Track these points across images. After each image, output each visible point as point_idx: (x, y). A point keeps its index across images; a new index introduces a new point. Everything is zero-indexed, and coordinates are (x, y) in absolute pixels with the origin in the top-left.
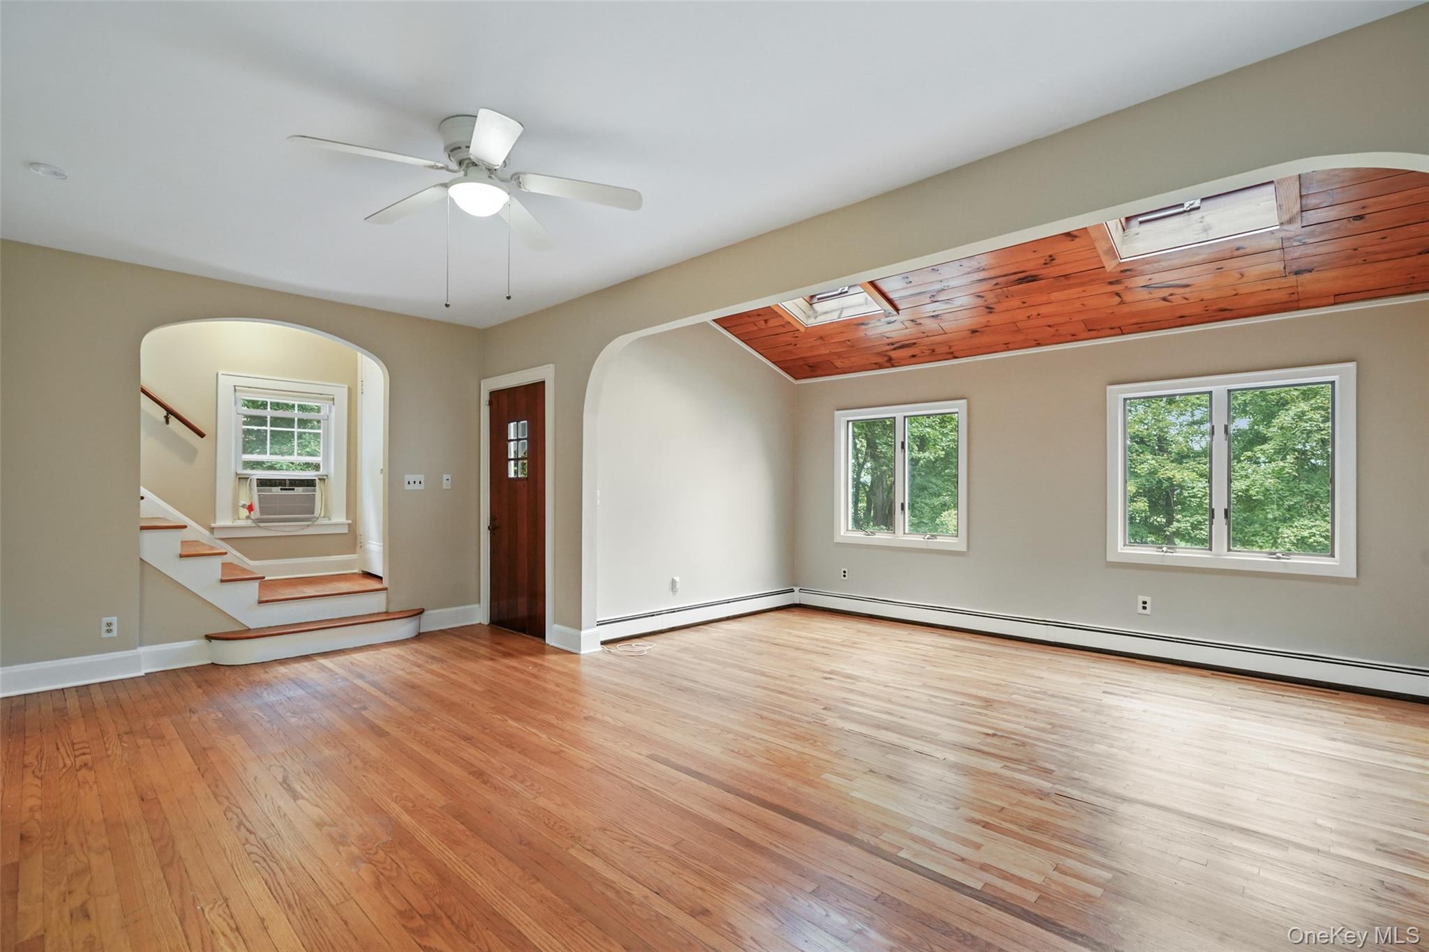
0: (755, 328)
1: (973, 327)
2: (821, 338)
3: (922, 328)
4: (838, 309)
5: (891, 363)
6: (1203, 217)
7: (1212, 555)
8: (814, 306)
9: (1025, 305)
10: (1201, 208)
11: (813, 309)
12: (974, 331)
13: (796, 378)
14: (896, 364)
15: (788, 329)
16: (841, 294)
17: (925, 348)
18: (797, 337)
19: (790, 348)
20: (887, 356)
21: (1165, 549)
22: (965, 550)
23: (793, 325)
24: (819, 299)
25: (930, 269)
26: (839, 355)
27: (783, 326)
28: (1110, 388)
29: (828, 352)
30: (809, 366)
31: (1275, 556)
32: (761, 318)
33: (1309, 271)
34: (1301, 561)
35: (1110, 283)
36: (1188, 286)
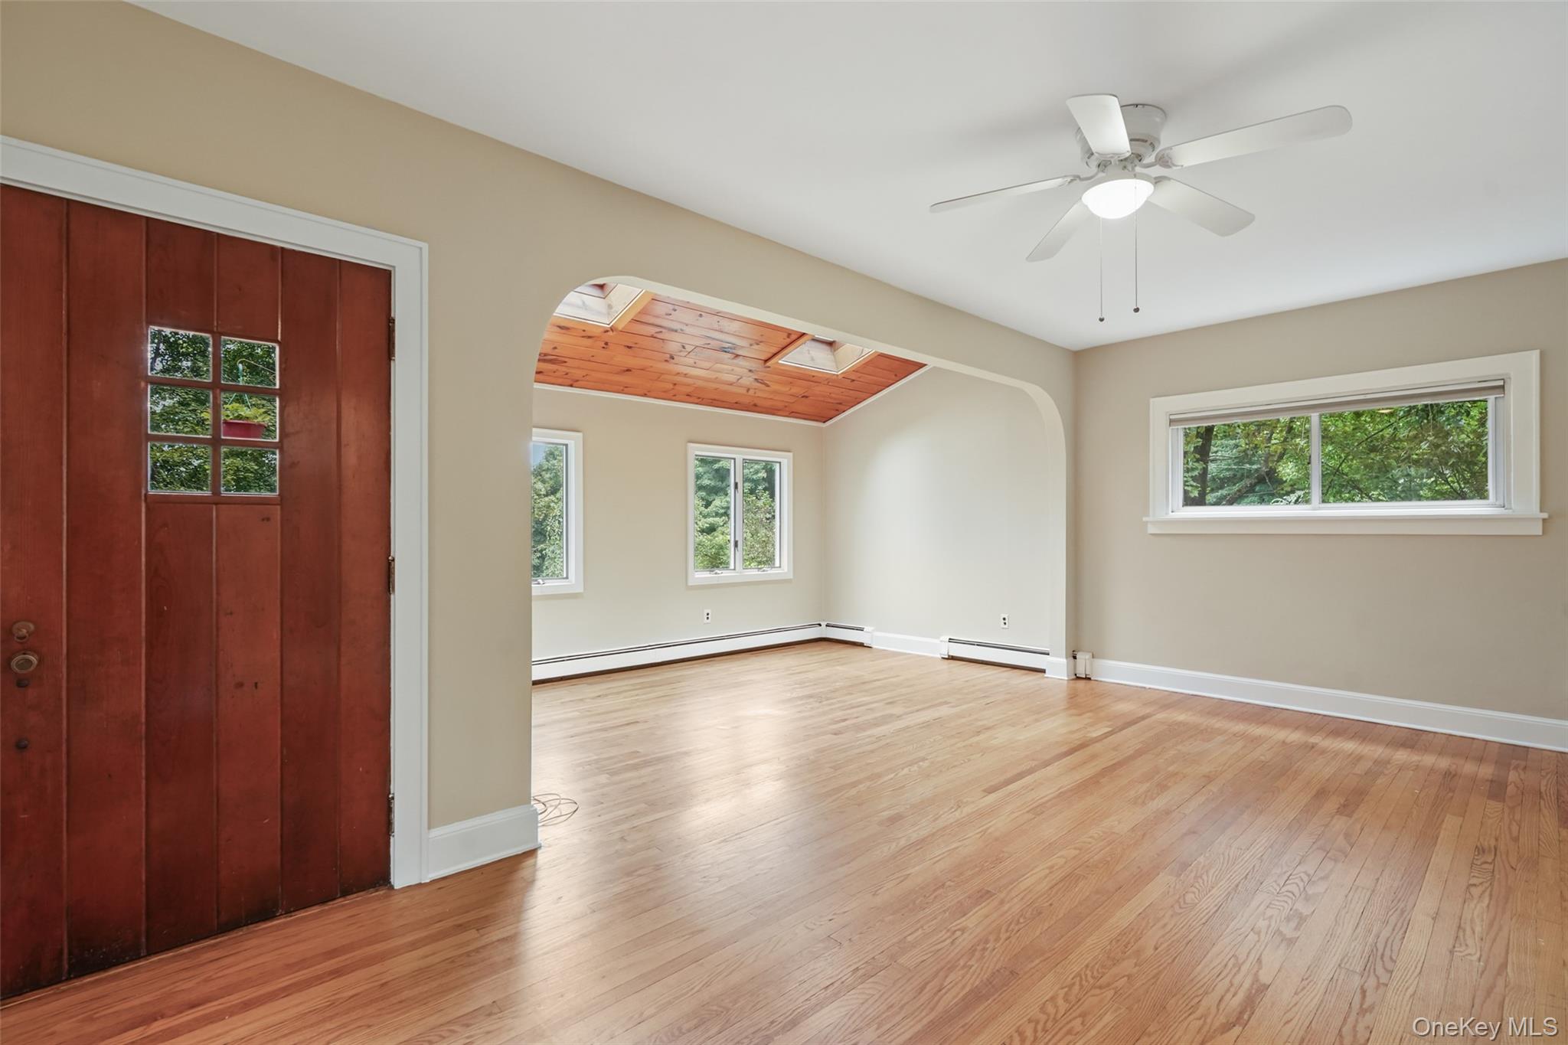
7: (738, 573)
21: (717, 572)
33: (807, 397)
34: (769, 572)
35: (750, 371)
36: (768, 386)
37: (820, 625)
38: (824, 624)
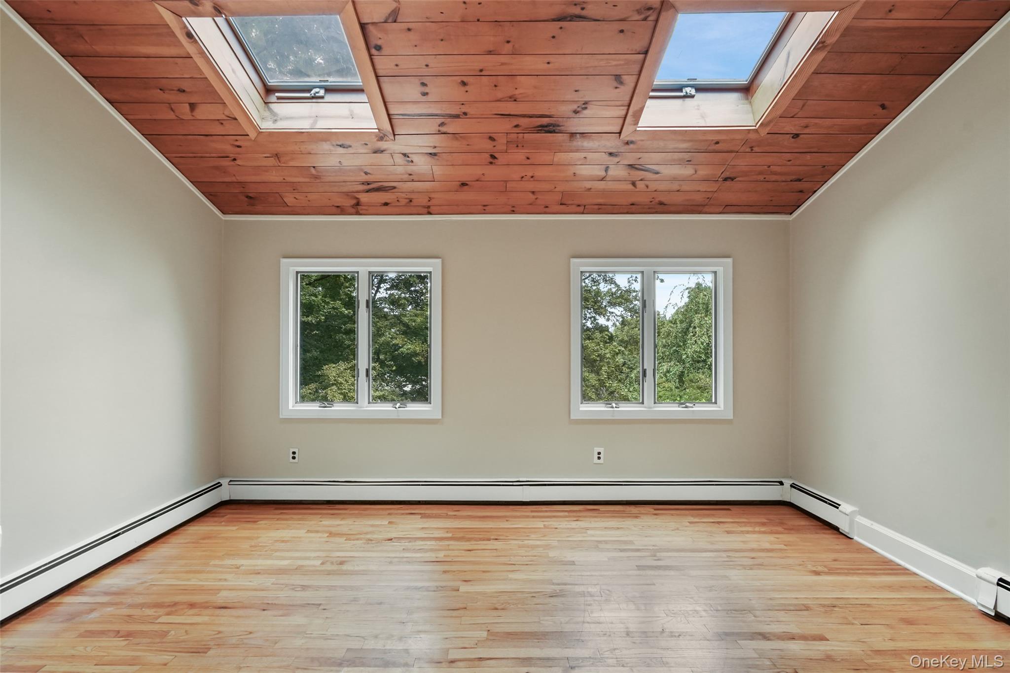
0: (172, 116)
1: (464, 179)
2: (277, 156)
3: (411, 168)
4: (310, 117)
5: (357, 208)
6: (698, 106)
7: (645, 407)
8: (272, 106)
9: (529, 162)
10: (695, 97)
11: (270, 109)
12: (464, 184)
13: (224, 213)
14: (361, 212)
15: (229, 128)
16: (313, 98)
17: (403, 195)
18: (239, 147)
19: (226, 163)
20: (357, 198)
21: (614, 405)
22: (440, 417)
23: (239, 124)
24: (279, 98)
25: (459, 79)
26: (295, 187)
27: (220, 122)
28: (573, 260)
29: (280, 179)
30: (247, 197)
31: (684, 406)
32: (182, 97)
33: (732, 179)
34: (701, 409)
35: (611, 154)
36: (657, 173)
37: (781, 483)
38: (787, 482)
